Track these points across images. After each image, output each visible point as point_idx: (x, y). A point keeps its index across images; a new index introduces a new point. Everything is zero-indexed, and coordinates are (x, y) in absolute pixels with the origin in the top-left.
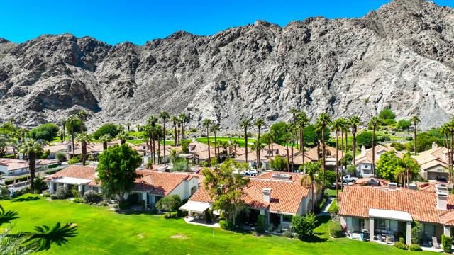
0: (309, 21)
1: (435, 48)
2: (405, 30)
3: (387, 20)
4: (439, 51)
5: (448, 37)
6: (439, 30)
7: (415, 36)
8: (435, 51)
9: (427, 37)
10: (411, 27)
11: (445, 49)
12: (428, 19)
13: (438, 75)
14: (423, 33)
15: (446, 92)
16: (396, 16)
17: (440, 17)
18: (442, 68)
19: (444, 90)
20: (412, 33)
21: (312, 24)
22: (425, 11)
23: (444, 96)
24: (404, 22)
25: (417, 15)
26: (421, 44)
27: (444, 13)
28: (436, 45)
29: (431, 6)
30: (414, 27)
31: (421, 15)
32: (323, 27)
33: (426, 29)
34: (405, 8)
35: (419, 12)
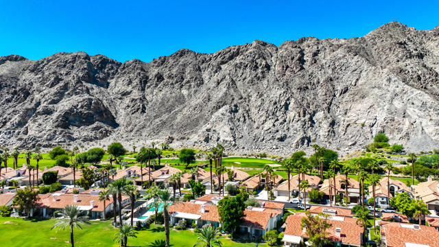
0: (302, 41)
1: (419, 76)
2: (392, 58)
3: (375, 47)
4: (423, 79)
5: (429, 65)
6: (421, 56)
7: (401, 64)
8: (419, 79)
9: (412, 65)
10: (397, 55)
11: (428, 76)
12: (411, 46)
13: (424, 104)
14: (408, 62)
15: (431, 120)
16: (383, 44)
17: (421, 44)
18: (427, 98)
19: (429, 118)
20: (398, 61)
21: (305, 43)
22: (409, 39)
23: (430, 123)
24: (390, 50)
25: (401, 44)
26: (406, 72)
27: (424, 40)
28: (420, 72)
29: (412, 33)
30: (400, 55)
31: (405, 43)
32: (315, 47)
33: (410, 58)
34: (391, 36)
35: (402, 40)
